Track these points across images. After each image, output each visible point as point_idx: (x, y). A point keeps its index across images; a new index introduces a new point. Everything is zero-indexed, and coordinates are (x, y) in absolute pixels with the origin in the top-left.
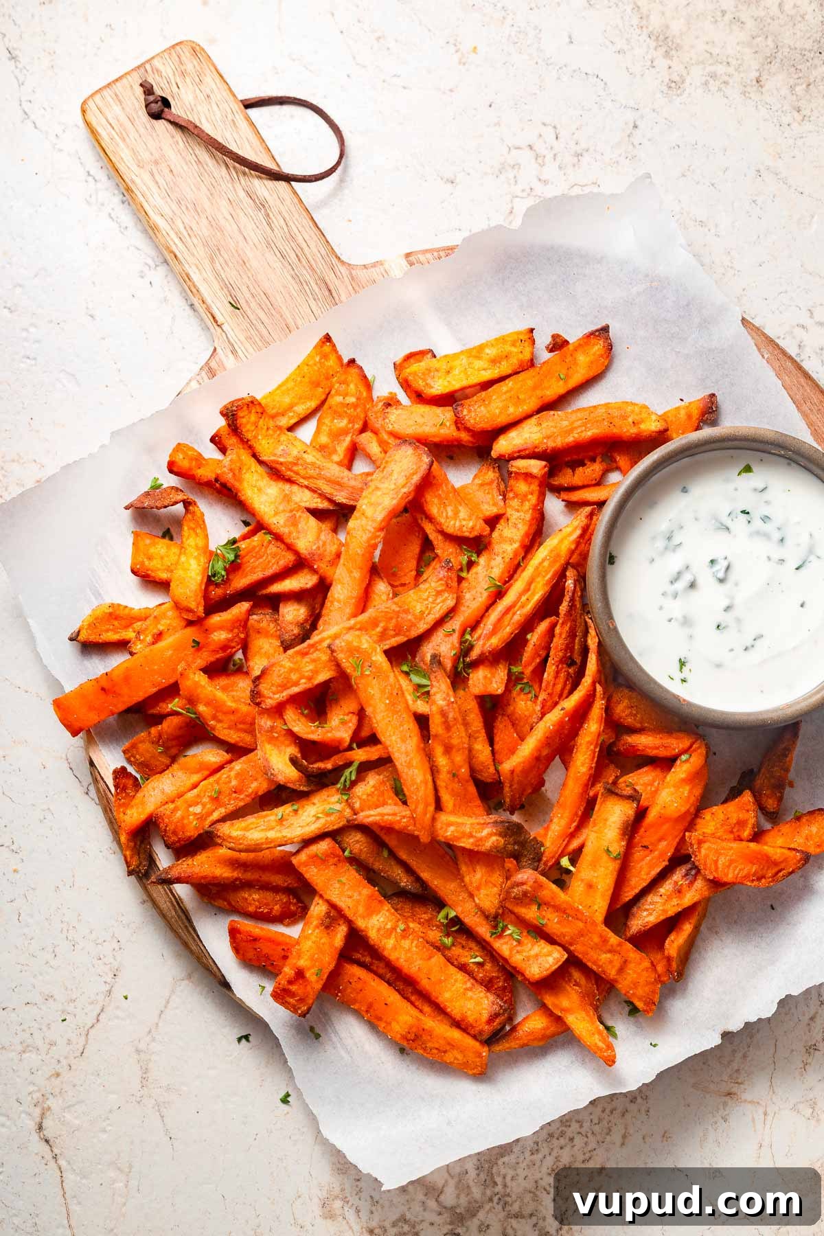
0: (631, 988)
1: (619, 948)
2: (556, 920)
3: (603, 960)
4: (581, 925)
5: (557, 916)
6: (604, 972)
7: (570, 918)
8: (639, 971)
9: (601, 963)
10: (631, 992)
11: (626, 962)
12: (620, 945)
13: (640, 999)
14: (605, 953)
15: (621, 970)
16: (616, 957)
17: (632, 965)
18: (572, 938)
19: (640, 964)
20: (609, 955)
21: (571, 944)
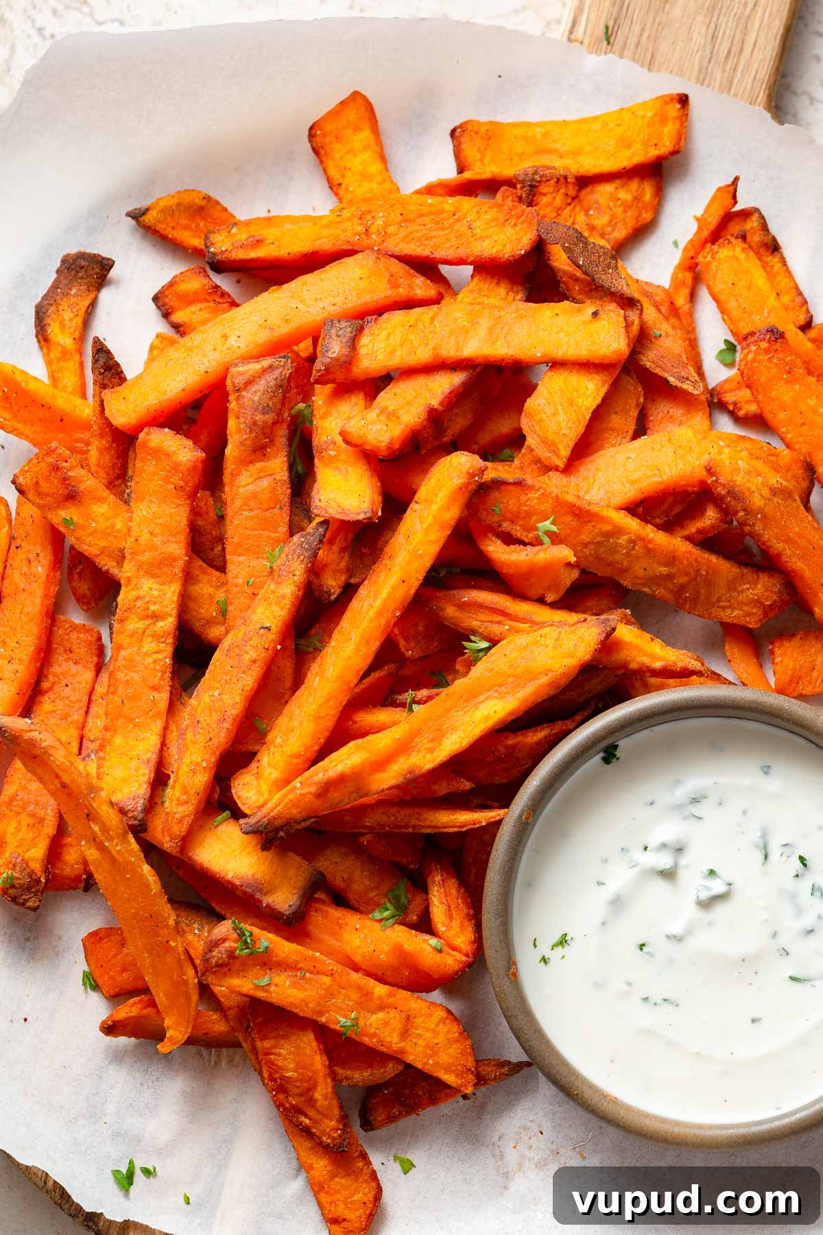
0: (430, 1057)
1: (391, 1000)
2: (288, 983)
3: (374, 1025)
4: (327, 980)
5: (288, 977)
6: (381, 1042)
7: (308, 975)
8: (433, 1026)
9: (373, 1030)
10: (431, 1062)
11: (408, 1018)
12: (391, 995)
13: (447, 1070)
14: (373, 1013)
15: (405, 1034)
16: (392, 1015)
17: (419, 1021)
18: (319, 1004)
19: (431, 1016)
20: (381, 1015)
21: (321, 1013)
